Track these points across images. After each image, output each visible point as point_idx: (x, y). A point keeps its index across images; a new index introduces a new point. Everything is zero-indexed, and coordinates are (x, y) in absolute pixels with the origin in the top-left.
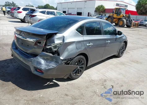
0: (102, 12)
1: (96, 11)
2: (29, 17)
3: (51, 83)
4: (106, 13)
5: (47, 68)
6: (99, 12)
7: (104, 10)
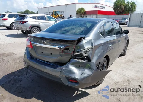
0: (83, 14)
1: (77, 14)
2: (20, 23)
3: (79, 92)
4: (86, 15)
5: (82, 77)
6: (80, 15)
7: (85, 13)
